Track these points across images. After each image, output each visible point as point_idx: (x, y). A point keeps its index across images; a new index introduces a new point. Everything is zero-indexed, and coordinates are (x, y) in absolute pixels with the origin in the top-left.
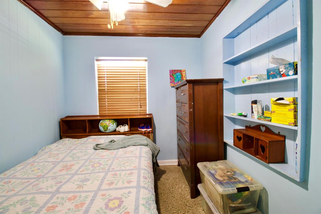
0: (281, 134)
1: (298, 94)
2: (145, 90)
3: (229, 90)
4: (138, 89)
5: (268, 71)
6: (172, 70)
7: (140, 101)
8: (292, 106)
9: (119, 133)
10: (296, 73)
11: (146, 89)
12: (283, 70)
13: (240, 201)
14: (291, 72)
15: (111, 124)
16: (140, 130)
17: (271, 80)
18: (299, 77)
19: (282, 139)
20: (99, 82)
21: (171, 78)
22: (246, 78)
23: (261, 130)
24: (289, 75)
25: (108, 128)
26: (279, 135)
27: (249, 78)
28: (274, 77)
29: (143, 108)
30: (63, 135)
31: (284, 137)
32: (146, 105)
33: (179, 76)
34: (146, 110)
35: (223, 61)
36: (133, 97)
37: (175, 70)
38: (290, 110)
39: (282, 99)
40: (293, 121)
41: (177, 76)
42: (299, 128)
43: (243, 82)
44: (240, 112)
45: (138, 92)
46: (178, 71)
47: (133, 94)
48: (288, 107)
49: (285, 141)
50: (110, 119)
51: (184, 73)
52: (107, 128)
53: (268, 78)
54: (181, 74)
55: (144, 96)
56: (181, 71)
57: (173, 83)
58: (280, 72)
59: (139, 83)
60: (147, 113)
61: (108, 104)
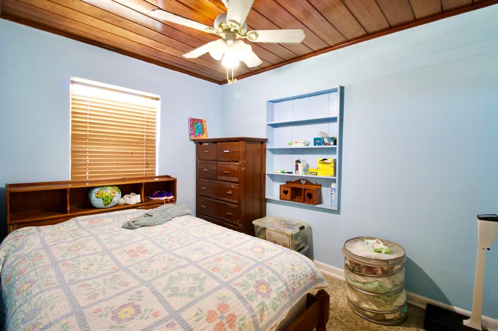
0: (318, 184)
1: (336, 157)
2: (153, 141)
3: (270, 150)
4: (143, 139)
5: (315, 139)
6: (193, 119)
7: (146, 157)
8: (333, 164)
9: (126, 206)
10: (335, 144)
11: (155, 140)
12: (326, 141)
13: (300, 238)
14: (332, 143)
15: (117, 192)
16: (153, 199)
17: (317, 146)
18: (337, 146)
19: (320, 187)
20: (73, 121)
21: (192, 129)
22: (294, 142)
23: (301, 183)
24: (330, 145)
25: (113, 200)
26: (317, 185)
27: (296, 142)
28: (319, 144)
29: (151, 167)
30: (13, 222)
31: (321, 185)
32: (154, 164)
33: (200, 128)
34: (155, 171)
35: (267, 122)
36: (135, 152)
37: (196, 119)
38: (331, 167)
39: (326, 159)
40: (333, 173)
41: (198, 127)
42: (337, 178)
43: (289, 145)
44: (282, 170)
45: (143, 143)
46: (199, 120)
47: (135, 146)
48: (330, 165)
49: (321, 188)
50: (112, 186)
51: (205, 123)
52: (111, 200)
53: (315, 145)
54: (202, 124)
55: (153, 150)
56: (201, 121)
57: (194, 135)
58: (324, 142)
59: (145, 130)
60: (157, 175)
61: (90, 160)
